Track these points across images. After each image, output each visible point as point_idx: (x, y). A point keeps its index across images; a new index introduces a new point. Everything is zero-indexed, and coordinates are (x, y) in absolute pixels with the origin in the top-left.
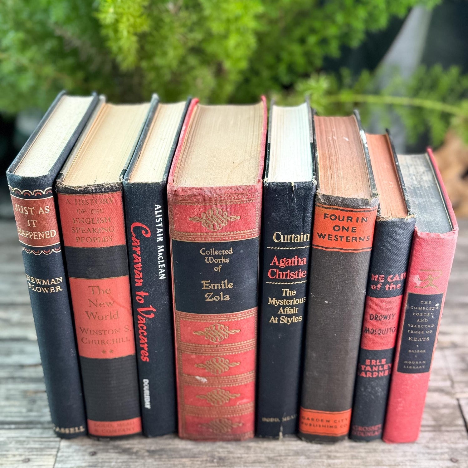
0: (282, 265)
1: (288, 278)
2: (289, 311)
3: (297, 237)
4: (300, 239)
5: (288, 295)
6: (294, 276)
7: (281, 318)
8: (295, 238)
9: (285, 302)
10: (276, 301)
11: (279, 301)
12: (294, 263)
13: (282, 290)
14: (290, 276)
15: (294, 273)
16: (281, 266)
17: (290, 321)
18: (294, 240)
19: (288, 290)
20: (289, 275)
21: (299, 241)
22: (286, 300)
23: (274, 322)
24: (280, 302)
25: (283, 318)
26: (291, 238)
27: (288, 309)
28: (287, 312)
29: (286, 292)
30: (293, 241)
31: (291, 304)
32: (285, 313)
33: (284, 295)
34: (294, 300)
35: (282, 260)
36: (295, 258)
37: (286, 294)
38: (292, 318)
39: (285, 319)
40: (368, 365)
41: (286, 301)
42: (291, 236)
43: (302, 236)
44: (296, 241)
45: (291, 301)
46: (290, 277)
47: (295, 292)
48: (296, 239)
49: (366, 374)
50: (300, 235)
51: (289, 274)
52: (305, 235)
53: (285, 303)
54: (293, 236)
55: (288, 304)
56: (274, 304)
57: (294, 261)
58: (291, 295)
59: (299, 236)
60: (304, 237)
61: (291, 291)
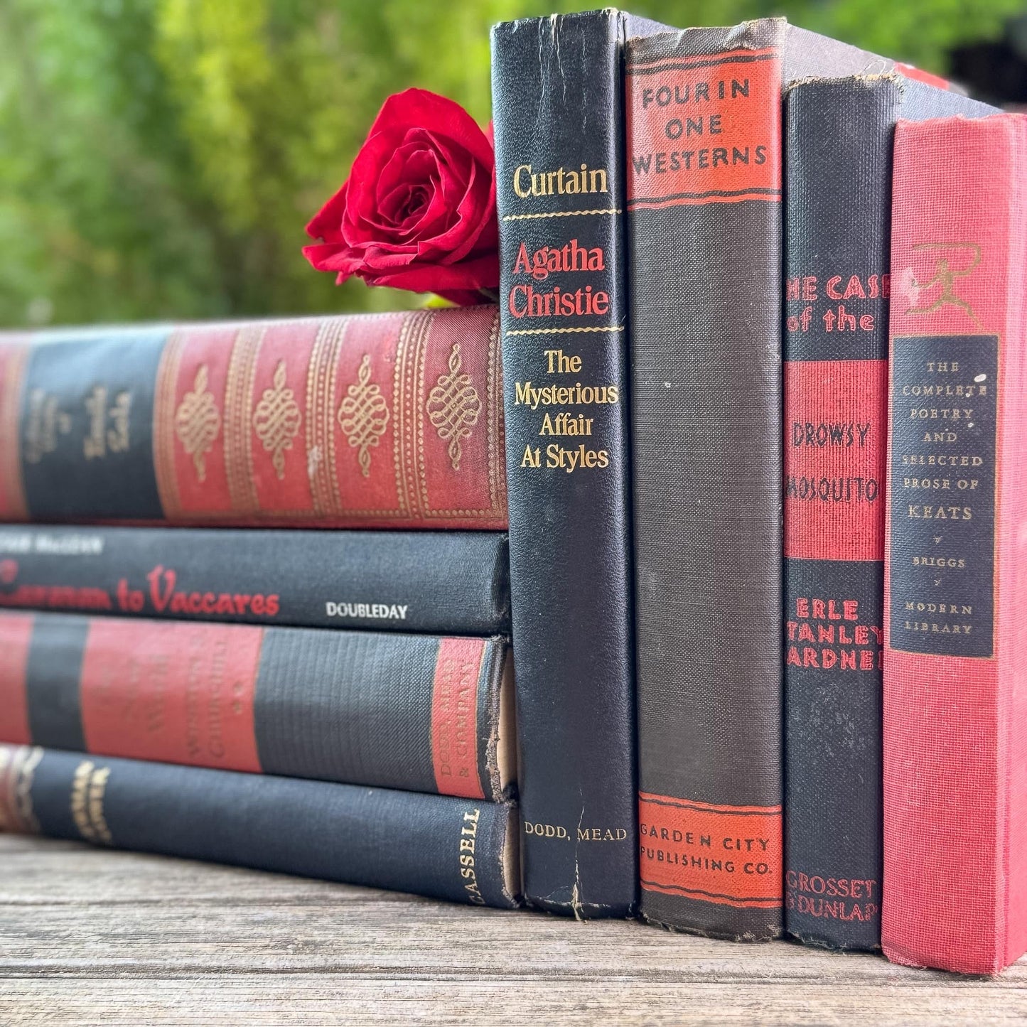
0: (540, 271)
1: (557, 313)
2: (568, 425)
3: (571, 178)
4: (580, 185)
5: (560, 371)
6: (571, 305)
7: (549, 452)
8: (565, 180)
9: (554, 393)
10: (533, 391)
11: (540, 390)
12: (570, 263)
13: (546, 353)
14: (561, 306)
15: (572, 298)
16: (538, 275)
17: (573, 464)
18: (564, 187)
19: (560, 352)
20: (558, 304)
21: (576, 190)
22: (558, 387)
23: (532, 465)
24: (542, 397)
25: (553, 450)
26: (555, 179)
27: (565, 420)
28: (562, 430)
29: (556, 357)
30: (561, 192)
31: (571, 402)
32: (558, 433)
33: (551, 370)
34: (579, 390)
35: (540, 255)
36: (570, 247)
37: (556, 368)
38: (577, 453)
39: (558, 455)
40: (805, 619)
41: (556, 392)
42: (555, 174)
43: (584, 174)
44: (569, 192)
45: (572, 390)
46: (563, 309)
47: (579, 362)
48: (568, 184)
49: (801, 656)
50: (579, 171)
51: (557, 296)
52: (593, 173)
53: (554, 398)
54: (560, 173)
55: (563, 403)
56: (528, 402)
57: (570, 254)
58: (567, 371)
59: (575, 174)
60: (589, 176)
61: (567, 359)
